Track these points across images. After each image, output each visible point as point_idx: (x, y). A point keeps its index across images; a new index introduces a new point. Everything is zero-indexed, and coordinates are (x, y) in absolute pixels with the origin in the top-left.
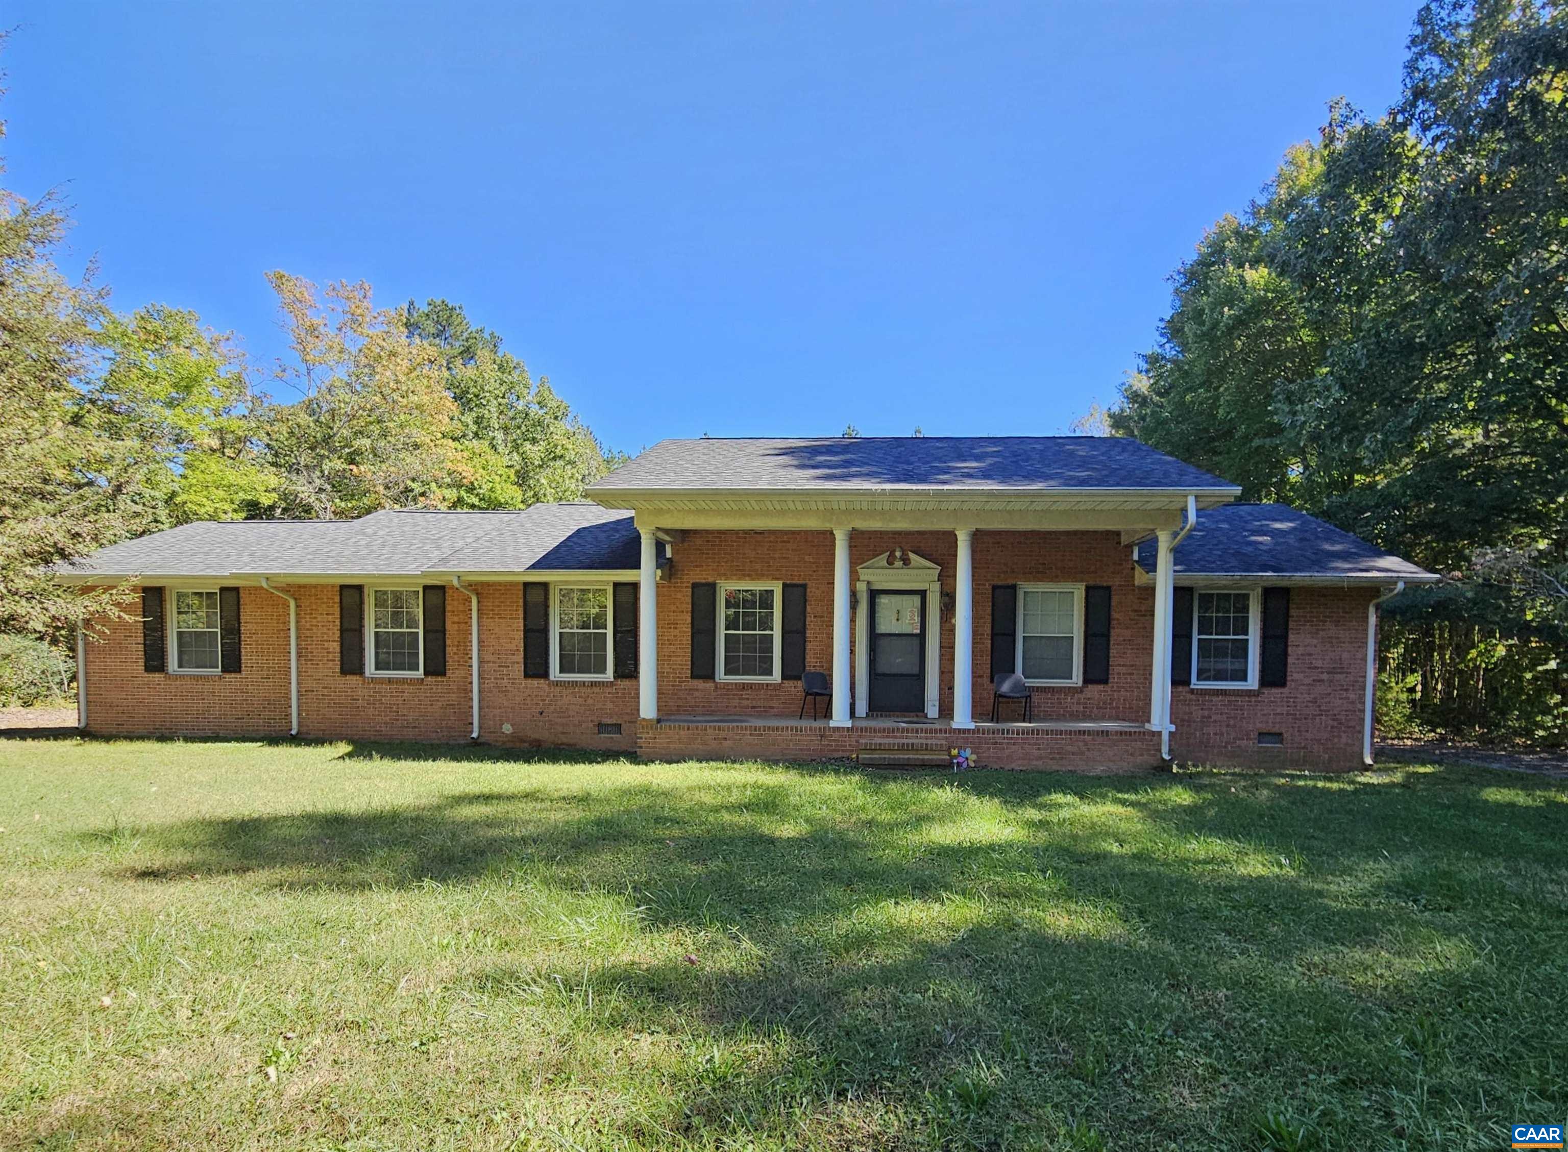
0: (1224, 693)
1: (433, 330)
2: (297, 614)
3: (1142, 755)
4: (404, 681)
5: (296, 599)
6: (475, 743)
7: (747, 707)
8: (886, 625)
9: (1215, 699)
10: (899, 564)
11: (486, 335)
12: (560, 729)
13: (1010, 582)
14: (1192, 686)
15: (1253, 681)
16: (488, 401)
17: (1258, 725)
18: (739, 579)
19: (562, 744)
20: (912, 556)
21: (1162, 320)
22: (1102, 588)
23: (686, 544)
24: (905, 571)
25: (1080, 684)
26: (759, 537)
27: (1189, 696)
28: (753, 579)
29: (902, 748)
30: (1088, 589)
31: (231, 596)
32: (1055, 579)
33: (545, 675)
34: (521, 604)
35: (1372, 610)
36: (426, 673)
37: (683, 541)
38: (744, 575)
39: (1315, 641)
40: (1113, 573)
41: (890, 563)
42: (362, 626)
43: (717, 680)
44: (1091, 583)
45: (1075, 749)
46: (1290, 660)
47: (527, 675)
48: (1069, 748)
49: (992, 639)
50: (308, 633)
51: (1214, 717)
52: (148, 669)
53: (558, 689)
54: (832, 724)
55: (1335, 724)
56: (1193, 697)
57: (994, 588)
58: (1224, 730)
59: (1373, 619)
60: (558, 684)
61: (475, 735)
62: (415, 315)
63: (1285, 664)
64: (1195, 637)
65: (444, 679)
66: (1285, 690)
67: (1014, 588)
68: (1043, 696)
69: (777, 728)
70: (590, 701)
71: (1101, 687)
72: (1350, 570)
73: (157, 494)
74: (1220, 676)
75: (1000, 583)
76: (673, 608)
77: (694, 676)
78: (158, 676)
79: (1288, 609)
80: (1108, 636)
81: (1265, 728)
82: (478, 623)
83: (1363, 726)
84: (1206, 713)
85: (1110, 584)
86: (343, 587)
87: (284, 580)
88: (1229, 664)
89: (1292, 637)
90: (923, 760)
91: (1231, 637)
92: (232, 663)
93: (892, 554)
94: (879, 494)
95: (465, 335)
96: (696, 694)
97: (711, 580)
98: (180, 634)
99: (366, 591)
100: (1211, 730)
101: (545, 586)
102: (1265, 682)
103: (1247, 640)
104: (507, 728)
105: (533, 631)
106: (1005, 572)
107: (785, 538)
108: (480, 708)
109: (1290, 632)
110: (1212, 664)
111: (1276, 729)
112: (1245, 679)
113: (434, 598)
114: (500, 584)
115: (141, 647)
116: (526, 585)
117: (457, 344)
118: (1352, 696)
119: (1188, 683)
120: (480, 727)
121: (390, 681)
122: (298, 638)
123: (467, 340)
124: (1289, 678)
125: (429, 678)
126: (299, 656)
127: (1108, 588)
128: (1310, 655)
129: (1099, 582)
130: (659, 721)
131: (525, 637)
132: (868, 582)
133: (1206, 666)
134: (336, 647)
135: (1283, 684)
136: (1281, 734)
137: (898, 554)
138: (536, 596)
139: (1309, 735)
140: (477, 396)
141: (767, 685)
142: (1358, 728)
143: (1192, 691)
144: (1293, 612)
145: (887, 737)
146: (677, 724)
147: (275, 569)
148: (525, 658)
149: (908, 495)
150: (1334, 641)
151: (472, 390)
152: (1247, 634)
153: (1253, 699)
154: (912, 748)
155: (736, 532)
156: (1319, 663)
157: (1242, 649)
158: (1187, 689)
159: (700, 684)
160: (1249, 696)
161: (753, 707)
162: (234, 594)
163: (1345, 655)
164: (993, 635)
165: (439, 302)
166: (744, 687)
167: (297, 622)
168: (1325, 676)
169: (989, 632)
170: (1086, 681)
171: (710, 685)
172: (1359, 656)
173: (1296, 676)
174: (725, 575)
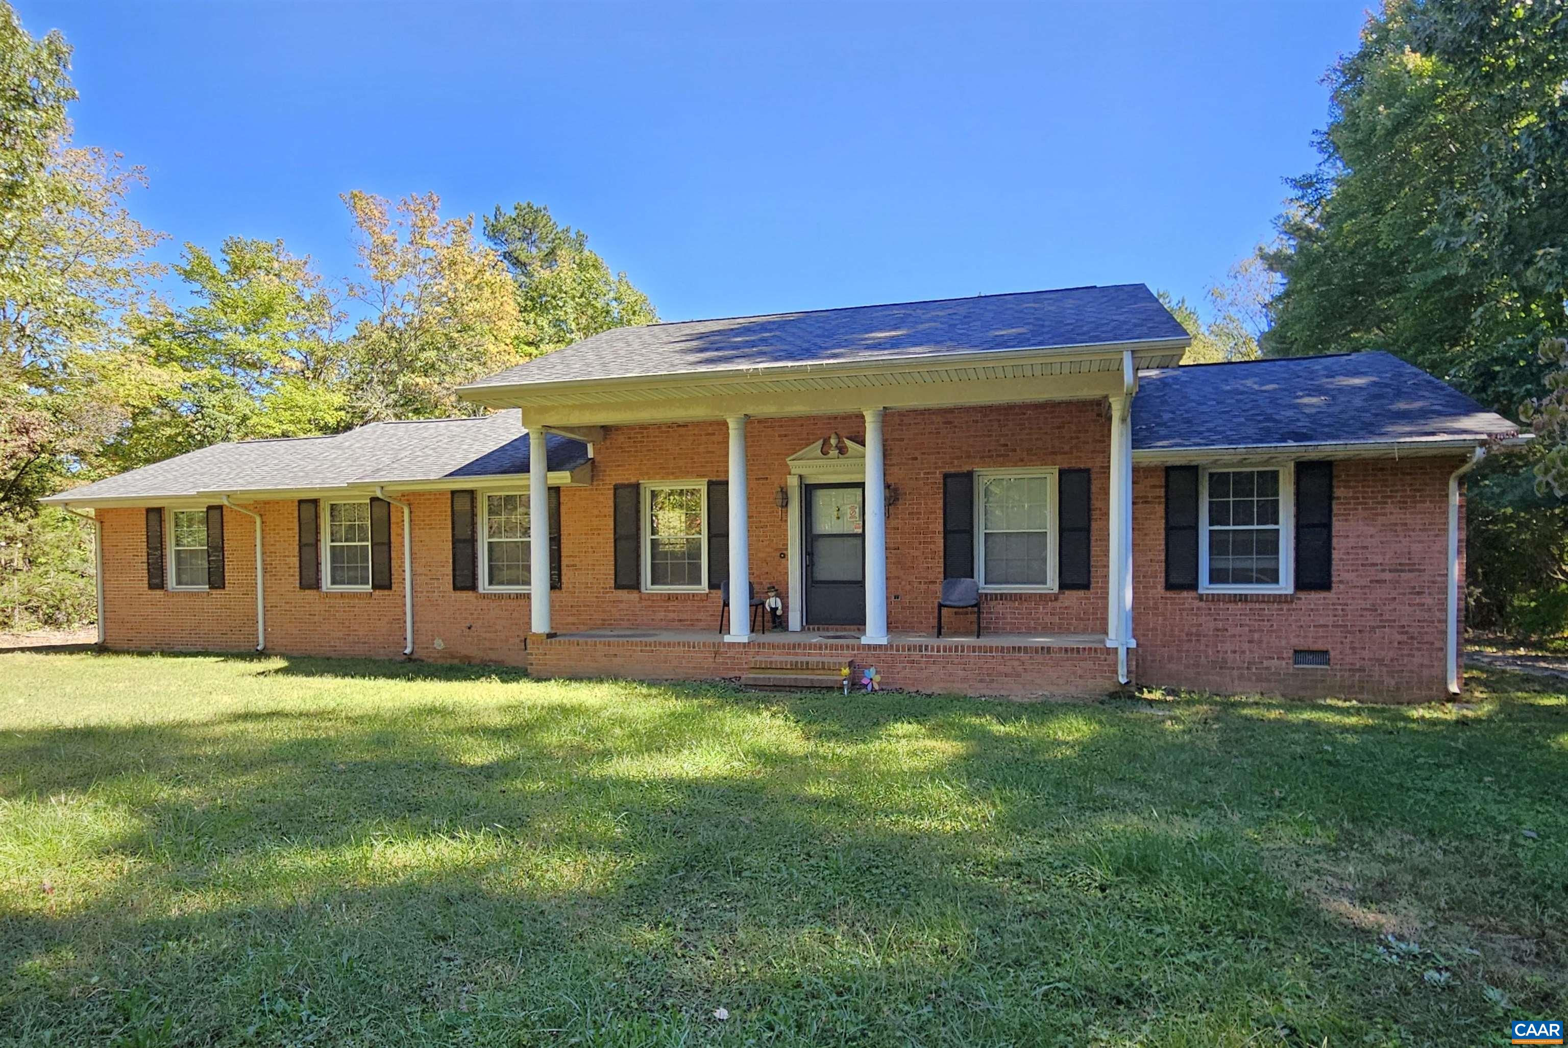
0: (1243, 598)
1: (518, 235)
2: (263, 531)
3: (1094, 677)
4: (355, 595)
5: (261, 515)
6: (410, 659)
7: (673, 620)
8: (825, 524)
9: (1231, 606)
10: (834, 453)
11: (573, 235)
12: (487, 644)
13: (966, 469)
14: (1200, 591)
15: (1286, 584)
16: (565, 302)
17: (1294, 641)
18: (663, 478)
19: (491, 661)
20: (848, 443)
21: (1315, 132)
22: (1080, 470)
23: (608, 442)
24: (842, 461)
25: (1056, 589)
26: (682, 431)
27: (1197, 603)
28: (676, 478)
29: (795, 667)
30: (1061, 473)
31: (215, 514)
32: (1021, 462)
33: (473, 587)
34: (449, 513)
35: (1453, 485)
36: (374, 587)
37: (605, 439)
38: (668, 474)
39: (1372, 531)
40: (1093, 452)
41: (824, 453)
42: (317, 541)
43: (643, 590)
44: (1065, 466)
45: (1008, 670)
46: (1335, 555)
47: (455, 588)
48: (1001, 668)
49: (945, 538)
50: (272, 549)
51: (1232, 631)
52: (151, 587)
53: (486, 602)
54: (727, 639)
55: (1405, 637)
56: (1203, 604)
57: (946, 476)
58: (1246, 646)
59: (1455, 499)
60: (484, 596)
61: (408, 651)
62: (501, 220)
63: (1329, 560)
64: (1204, 528)
65: (391, 593)
66: (1331, 595)
67: (970, 475)
68: (1009, 604)
69: (669, 644)
70: (515, 614)
71: (1081, 593)
72: (1410, 434)
73: (231, 418)
74: (1243, 577)
75: (952, 470)
76: (596, 512)
77: (618, 586)
78: (159, 593)
79: (1331, 487)
80: (1088, 530)
81: (1303, 644)
82: (411, 534)
83: (1445, 640)
84: (1220, 625)
85: (1089, 465)
86: (301, 502)
87: (252, 496)
88: (1253, 562)
89: (1337, 525)
90: (812, 680)
91: (1255, 527)
92: (216, 580)
93: (826, 442)
94: (751, 375)
95: (552, 236)
96: (622, 606)
97: (633, 480)
98: (178, 553)
99: (322, 504)
100: (1228, 647)
101: (472, 493)
102: (1301, 584)
103: (1278, 530)
104: (439, 644)
105: (460, 541)
106: (958, 458)
107: (710, 430)
108: (413, 623)
109: (1334, 519)
110: (1230, 562)
111: (1319, 646)
112: (1276, 580)
113: (380, 511)
114: (430, 493)
115: (145, 566)
116: (453, 493)
117: (543, 246)
118: (1428, 601)
119: (1194, 586)
120: (413, 643)
121: (342, 595)
122: (263, 553)
123: (553, 240)
124: (1334, 579)
125: (377, 592)
126: (265, 571)
127: (1087, 471)
128: (1366, 548)
129: (1075, 465)
130: (550, 636)
131: (453, 548)
132: (801, 477)
133: (1221, 565)
134: (295, 561)
135: (1326, 586)
136: (1327, 652)
137: (833, 441)
138: (463, 504)
139: (1366, 654)
140: (554, 298)
141: (693, 595)
142: (1438, 644)
143: (1201, 598)
144: (1339, 492)
145: (788, 654)
146: (567, 639)
147: (237, 486)
148: (454, 570)
149: (784, 373)
150: (1399, 528)
151: (549, 291)
152: (1277, 523)
153: (1285, 606)
154: (807, 667)
155: (658, 426)
156: (1378, 559)
157: (1270, 544)
158: (1192, 594)
159: (623, 595)
160: (1280, 602)
161: (680, 621)
162: (219, 511)
163: (1416, 548)
164: (946, 533)
165: (524, 205)
166: (669, 597)
167: (263, 538)
168: (1387, 576)
169: (941, 529)
170: (1063, 586)
171: (634, 596)
172: (1437, 547)
173: (1346, 576)
174: (647, 473)
